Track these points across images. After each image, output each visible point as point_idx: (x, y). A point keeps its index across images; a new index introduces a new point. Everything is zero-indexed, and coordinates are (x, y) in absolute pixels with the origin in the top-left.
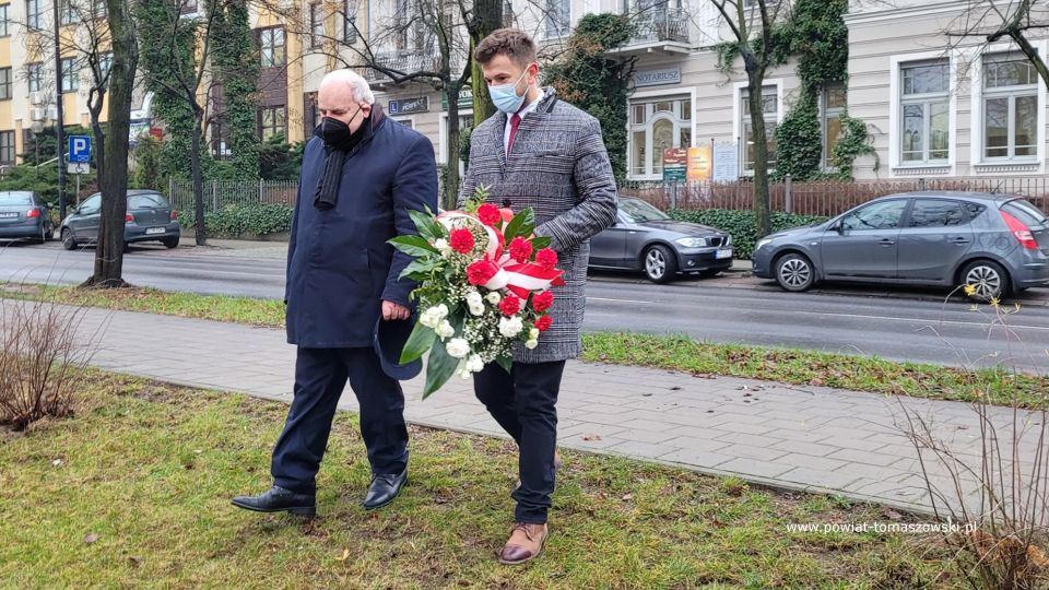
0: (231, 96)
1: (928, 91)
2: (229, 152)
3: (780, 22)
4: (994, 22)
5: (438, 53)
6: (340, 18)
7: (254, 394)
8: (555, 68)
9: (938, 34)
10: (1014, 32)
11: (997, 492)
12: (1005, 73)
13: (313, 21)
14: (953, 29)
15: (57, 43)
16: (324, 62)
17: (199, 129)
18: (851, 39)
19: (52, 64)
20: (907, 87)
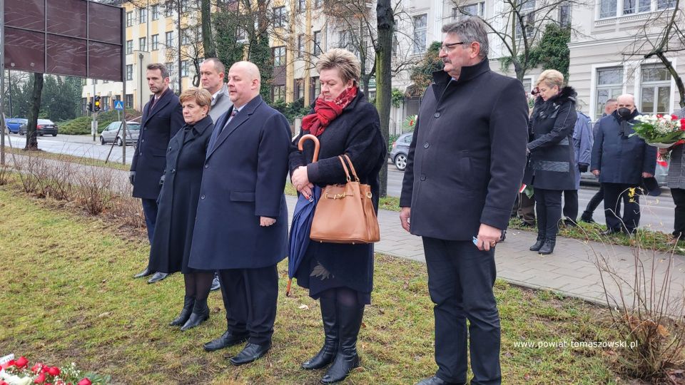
1: (611, 83)
3: (534, 46)
4: (648, 48)
6: (313, 43)
8: (417, 68)
9: (618, 54)
10: (659, 53)
11: (642, 296)
12: (653, 74)
13: (299, 44)
14: (627, 51)
15: (180, 54)
16: (304, 64)
18: (571, 55)
19: (177, 63)
20: (600, 80)
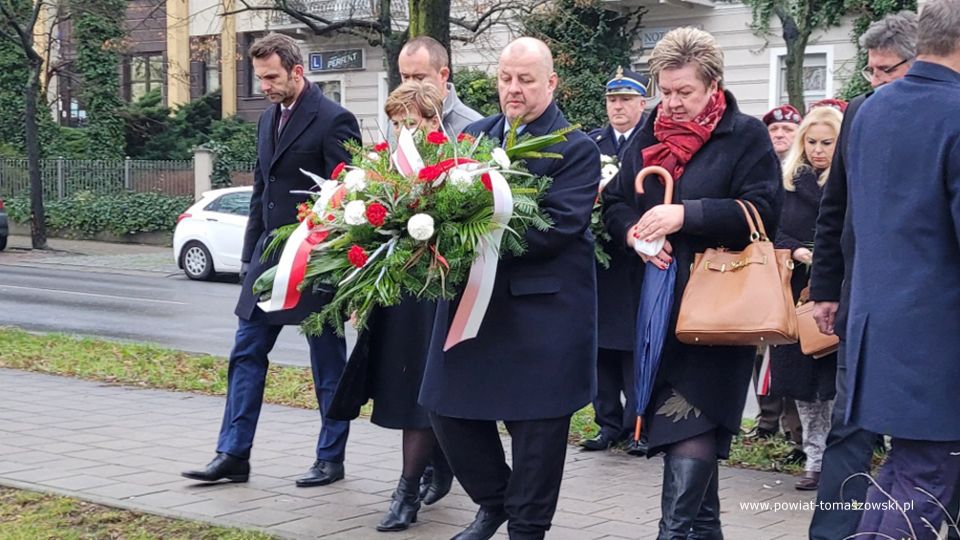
0: (84, 39)
2: (83, 114)
7: (89, 498)
17: (37, 85)
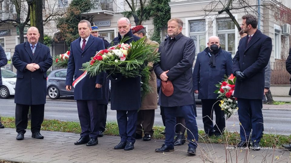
1: (198, 31)
3: (147, 4)
4: (220, 7)
5: (15, 12)
8: (62, 19)
9: (202, 10)
10: (227, 10)
12: (224, 25)
14: (207, 9)
18: (171, 12)
20: (191, 29)
